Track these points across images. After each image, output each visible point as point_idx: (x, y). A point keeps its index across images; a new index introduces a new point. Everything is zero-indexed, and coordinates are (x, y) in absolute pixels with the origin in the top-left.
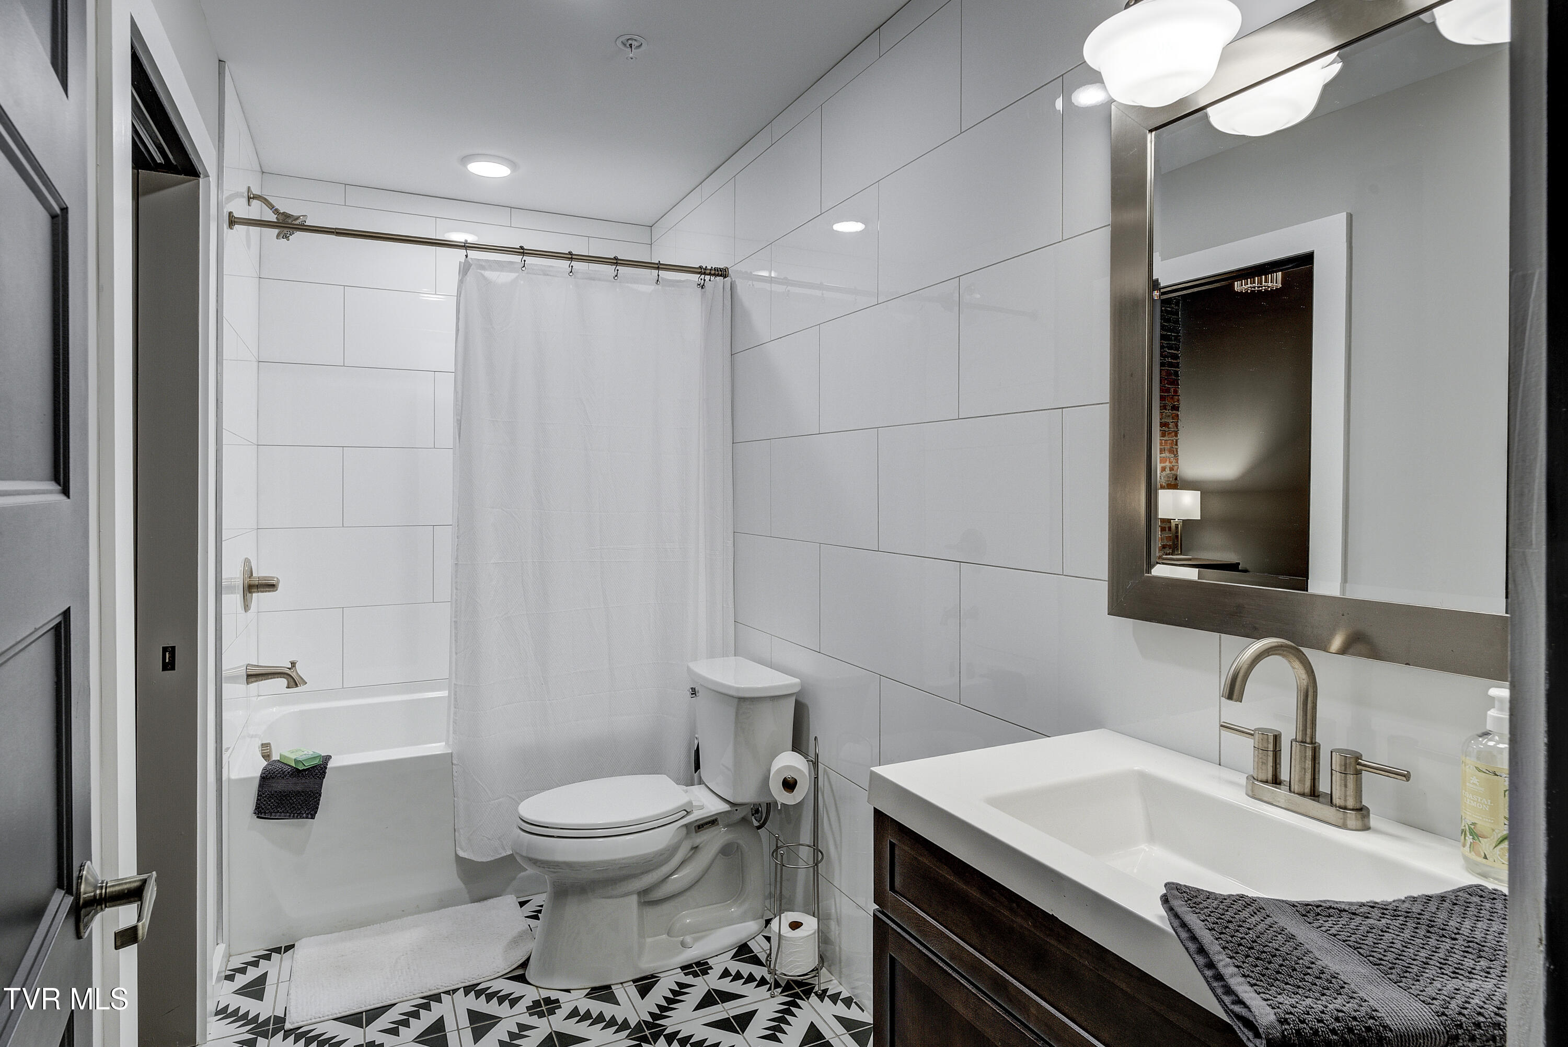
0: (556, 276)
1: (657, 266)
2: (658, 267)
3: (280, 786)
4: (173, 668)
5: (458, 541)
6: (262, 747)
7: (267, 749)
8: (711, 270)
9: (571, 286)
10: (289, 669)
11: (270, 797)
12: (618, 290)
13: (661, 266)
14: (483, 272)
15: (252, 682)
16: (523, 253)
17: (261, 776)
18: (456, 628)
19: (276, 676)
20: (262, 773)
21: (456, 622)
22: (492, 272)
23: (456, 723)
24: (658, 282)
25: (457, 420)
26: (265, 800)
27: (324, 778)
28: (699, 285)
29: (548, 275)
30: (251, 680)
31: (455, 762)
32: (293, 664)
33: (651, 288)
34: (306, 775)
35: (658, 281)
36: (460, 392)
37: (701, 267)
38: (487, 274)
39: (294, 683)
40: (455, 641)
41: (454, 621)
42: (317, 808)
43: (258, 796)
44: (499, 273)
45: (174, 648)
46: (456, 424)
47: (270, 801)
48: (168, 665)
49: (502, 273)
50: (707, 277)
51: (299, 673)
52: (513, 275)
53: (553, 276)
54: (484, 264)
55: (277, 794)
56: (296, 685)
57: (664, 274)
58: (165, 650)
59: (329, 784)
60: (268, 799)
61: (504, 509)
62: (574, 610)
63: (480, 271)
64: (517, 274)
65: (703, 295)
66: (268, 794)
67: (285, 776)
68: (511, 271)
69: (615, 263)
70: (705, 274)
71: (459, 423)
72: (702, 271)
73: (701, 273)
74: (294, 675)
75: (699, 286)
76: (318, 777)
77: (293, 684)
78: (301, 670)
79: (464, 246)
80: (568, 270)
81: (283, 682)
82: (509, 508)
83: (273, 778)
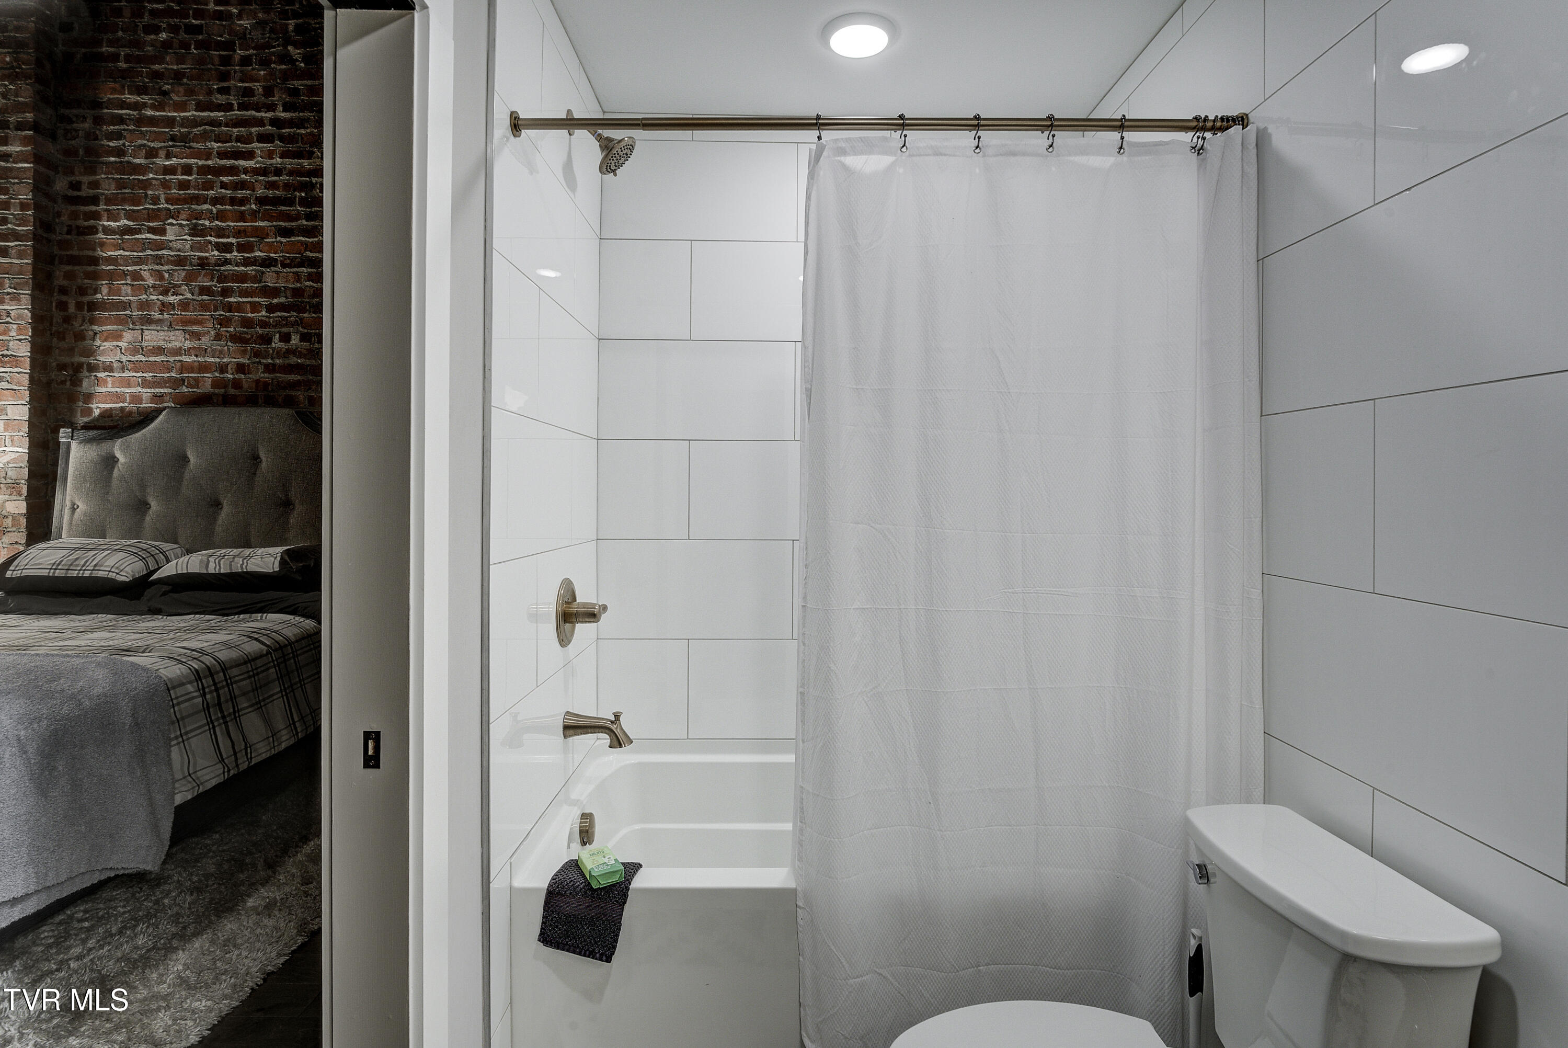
0: (954, 156)
1: (1120, 123)
2: (1122, 125)
3: (570, 906)
4: (377, 766)
5: (807, 572)
6: (581, 819)
7: (586, 822)
8: (1214, 121)
9: (977, 171)
10: (612, 722)
11: (557, 921)
12: (1053, 169)
13: (1127, 124)
14: (842, 159)
15: (570, 736)
16: (903, 125)
17: (548, 889)
18: (803, 703)
19: (597, 730)
20: (550, 885)
21: (802, 694)
22: (855, 157)
23: (801, 846)
24: (1122, 151)
25: (806, 389)
26: (551, 925)
27: (625, 903)
28: (1194, 148)
29: (941, 154)
30: (568, 732)
31: (800, 903)
32: (617, 716)
33: (1108, 161)
34: (602, 896)
35: (1121, 148)
36: (811, 348)
37: (1197, 119)
38: (849, 160)
39: (618, 741)
40: (802, 721)
41: (801, 693)
42: (615, 948)
43: (543, 917)
44: (867, 156)
45: (378, 734)
46: (804, 396)
47: (557, 926)
48: (371, 761)
49: (871, 156)
50: (1208, 135)
51: (624, 728)
52: (888, 160)
53: (950, 155)
54: (844, 145)
55: (566, 919)
56: (620, 745)
57: (1132, 136)
58: (367, 735)
59: (632, 914)
60: (554, 923)
61: (873, 525)
62: (981, 689)
63: (839, 158)
64: (893, 158)
65: (1202, 166)
66: (555, 917)
67: (577, 894)
68: (885, 153)
69: (1049, 126)
70: (1204, 129)
71: (809, 392)
72: (1199, 125)
73: (1195, 129)
74: (618, 732)
75: (1193, 151)
76: (617, 901)
77: (616, 743)
78: (626, 723)
79: (816, 124)
80: (973, 145)
81: (605, 739)
82: (880, 524)
83: (562, 895)
